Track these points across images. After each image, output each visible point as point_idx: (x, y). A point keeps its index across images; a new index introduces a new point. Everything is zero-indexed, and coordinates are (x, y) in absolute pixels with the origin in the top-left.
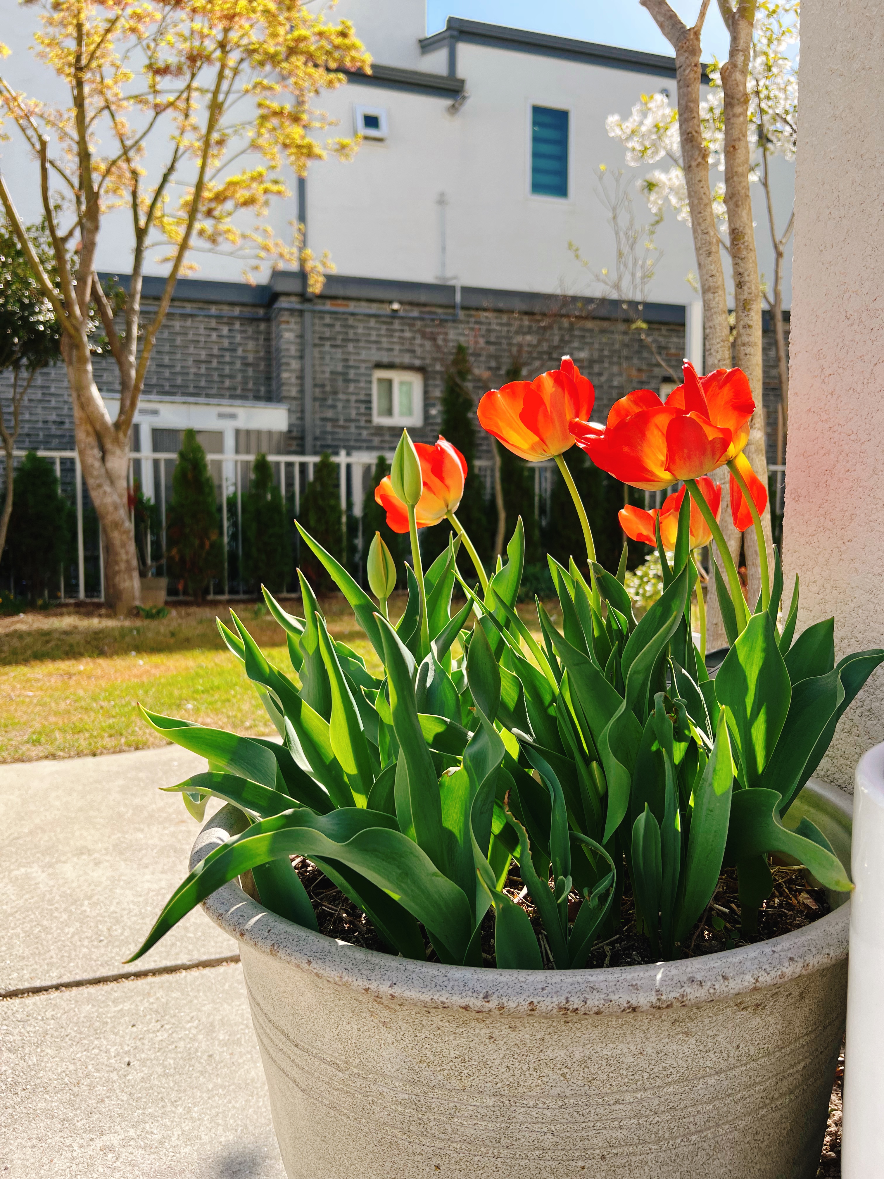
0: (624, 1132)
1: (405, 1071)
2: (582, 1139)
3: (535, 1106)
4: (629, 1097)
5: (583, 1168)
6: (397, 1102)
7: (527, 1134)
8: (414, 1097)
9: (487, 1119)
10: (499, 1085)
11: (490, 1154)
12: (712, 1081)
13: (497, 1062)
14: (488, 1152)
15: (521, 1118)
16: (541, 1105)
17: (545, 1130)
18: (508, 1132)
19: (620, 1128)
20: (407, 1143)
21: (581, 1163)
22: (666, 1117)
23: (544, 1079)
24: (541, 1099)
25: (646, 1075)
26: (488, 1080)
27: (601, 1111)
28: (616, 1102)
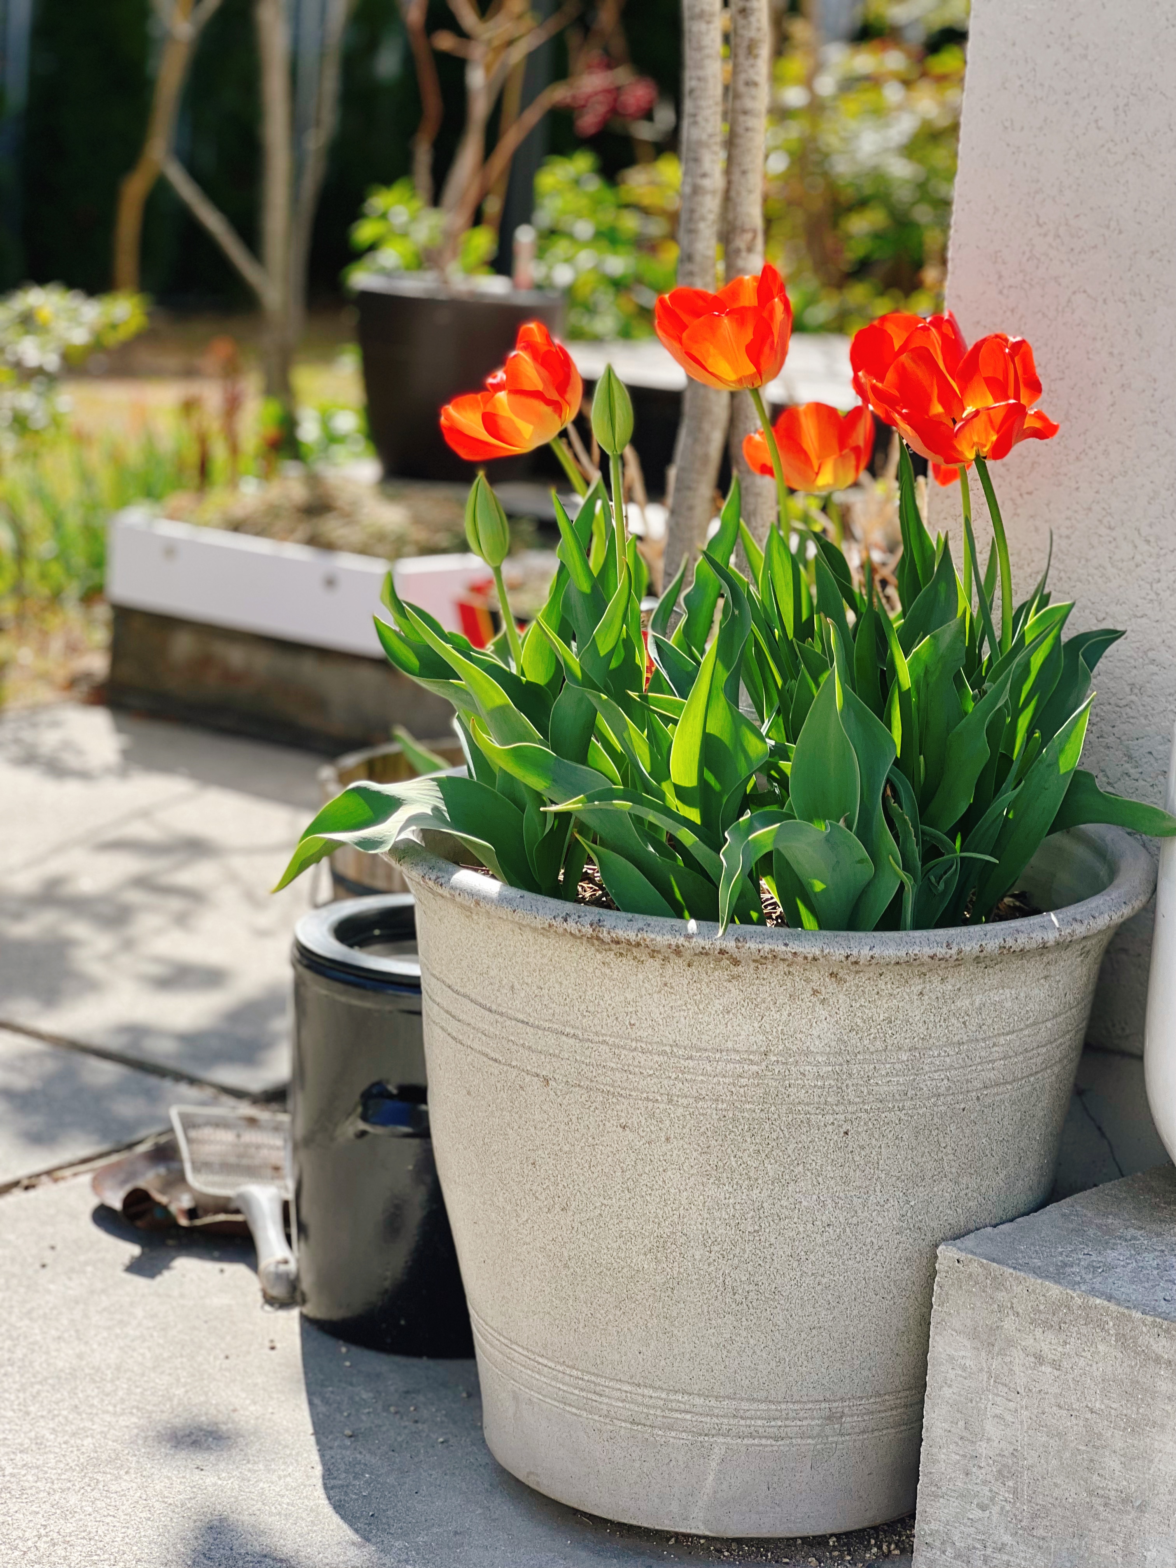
0: (996, 1072)
1: (833, 1044)
2: (967, 1081)
3: (939, 1055)
4: (1002, 1040)
5: (964, 1110)
6: (819, 1076)
7: (929, 1083)
8: (837, 1067)
9: (901, 1073)
10: (916, 1039)
11: (896, 1108)
12: (1049, 1024)
13: (918, 1018)
14: (894, 1107)
15: (927, 1068)
16: (943, 1054)
17: (943, 1076)
18: (915, 1084)
19: (993, 1069)
20: (820, 1116)
21: (962, 1106)
22: (1021, 1058)
23: (950, 1028)
24: (944, 1049)
25: (1016, 1018)
26: (907, 1036)
27: (983, 1054)
28: (994, 1045)
